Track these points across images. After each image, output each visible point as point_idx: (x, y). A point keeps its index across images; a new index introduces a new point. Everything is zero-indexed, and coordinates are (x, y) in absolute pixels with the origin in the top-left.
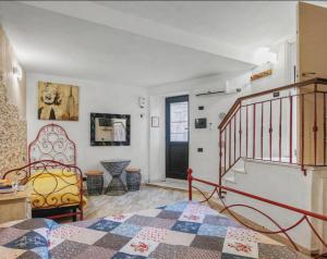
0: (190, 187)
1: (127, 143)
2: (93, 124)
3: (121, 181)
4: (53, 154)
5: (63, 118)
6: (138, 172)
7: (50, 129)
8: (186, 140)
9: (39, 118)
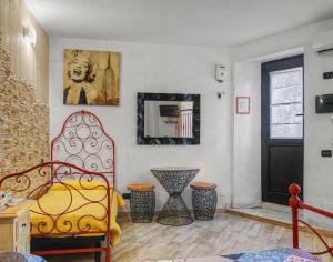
0: (295, 220)
1: (195, 140)
2: (141, 110)
3: (182, 202)
4: (84, 156)
5: (98, 102)
6: (212, 189)
7: (79, 118)
8: (301, 136)
9: (65, 102)
